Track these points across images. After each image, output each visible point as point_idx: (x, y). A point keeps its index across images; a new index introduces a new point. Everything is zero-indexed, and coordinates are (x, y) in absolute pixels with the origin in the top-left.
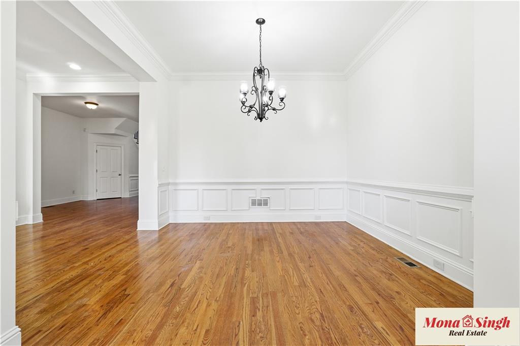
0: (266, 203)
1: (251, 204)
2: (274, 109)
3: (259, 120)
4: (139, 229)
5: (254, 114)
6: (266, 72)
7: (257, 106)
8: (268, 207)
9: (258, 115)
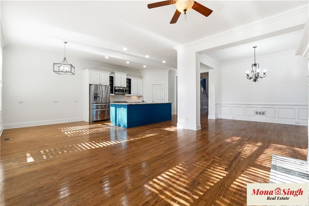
0: (263, 114)
1: (255, 114)
2: (261, 77)
3: (254, 82)
4: (208, 118)
5: (252, 80)
6: (257, 65)
7: (253, 77)
8: (265, 115)
9: (254, 80)
